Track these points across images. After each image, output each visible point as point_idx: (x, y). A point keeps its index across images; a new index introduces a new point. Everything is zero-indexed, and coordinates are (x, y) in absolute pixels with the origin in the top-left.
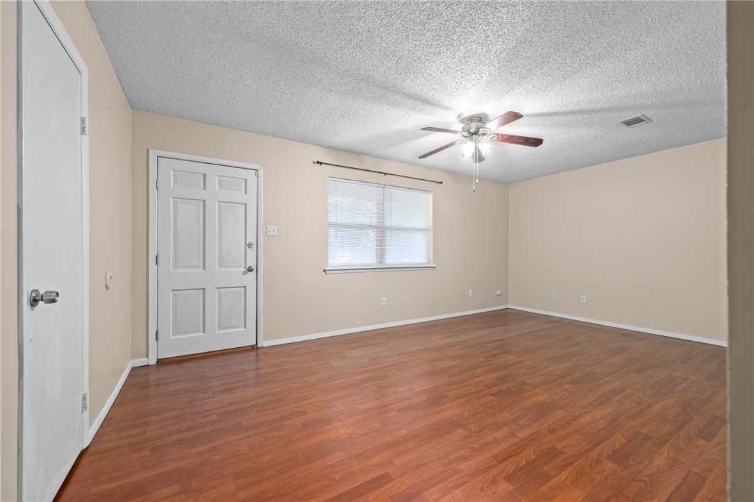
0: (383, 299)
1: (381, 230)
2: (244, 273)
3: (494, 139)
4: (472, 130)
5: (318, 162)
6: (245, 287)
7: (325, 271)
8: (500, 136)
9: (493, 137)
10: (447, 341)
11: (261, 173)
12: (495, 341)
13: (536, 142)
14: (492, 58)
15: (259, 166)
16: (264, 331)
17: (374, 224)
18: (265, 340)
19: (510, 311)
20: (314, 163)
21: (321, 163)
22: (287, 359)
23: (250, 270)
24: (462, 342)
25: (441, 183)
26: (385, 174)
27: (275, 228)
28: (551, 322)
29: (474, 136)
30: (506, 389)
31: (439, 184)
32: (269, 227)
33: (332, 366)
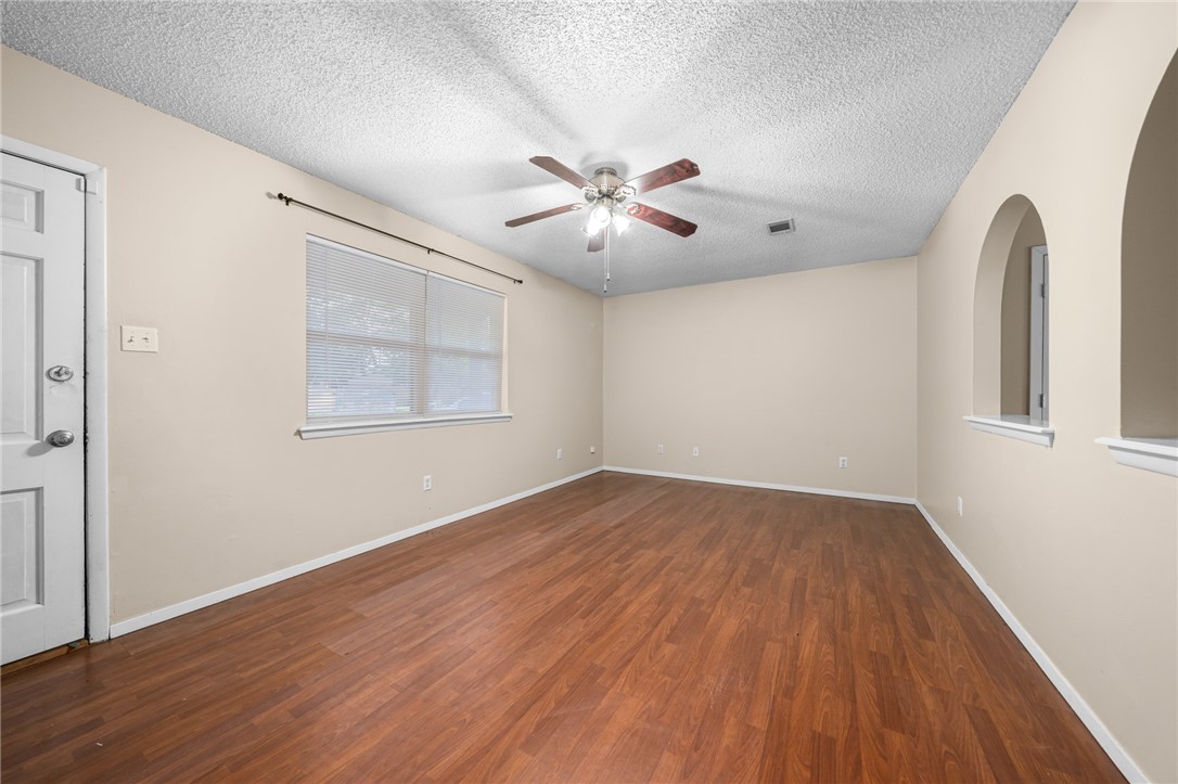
0: (426, 477)
1: (421, 352)
2: (33, 452)
3: (632, 212)
4: (604, 189)
5: (280, 196)
6: (38, 491)
7: (299, 433)
8: (643, 209)
9: (632, 209)
10: (547, 539)
11: (100, 185)
12: (617, 527)
13: (685, 228)
14: (686, 40)
15: (95, 167)
16: (113, 597)
17: (407, 340)
18: (114, 620)
19: (606, 475)
20: (270, 196)
21: (288, 201)
22: (192, 665)
23: (57, 441)
24: (569, 538)
25: (521, 282)
26: (429, 250)
27: (153, 333)
28: (663, 486)
29: (605, 199)
30: (679, 619)
31: (517, 284)
32: (128, 331)
33: (333, 654)
